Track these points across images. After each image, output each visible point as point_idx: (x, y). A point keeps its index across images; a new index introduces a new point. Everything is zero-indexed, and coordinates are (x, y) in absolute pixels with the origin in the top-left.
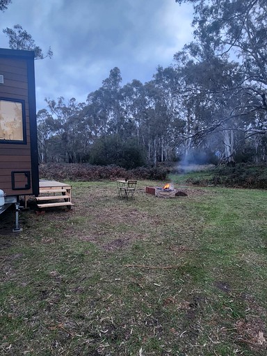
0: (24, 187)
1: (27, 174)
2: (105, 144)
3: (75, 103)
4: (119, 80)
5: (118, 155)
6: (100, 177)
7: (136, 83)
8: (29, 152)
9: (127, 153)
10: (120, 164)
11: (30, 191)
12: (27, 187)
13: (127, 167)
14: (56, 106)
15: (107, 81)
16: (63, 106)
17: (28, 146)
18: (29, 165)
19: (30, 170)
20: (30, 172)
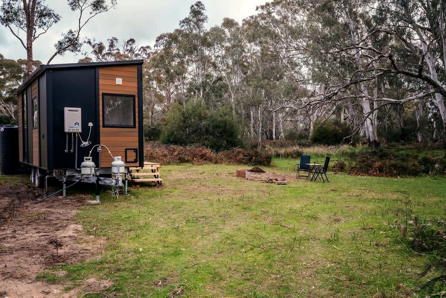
0: (133, 161)
1: (135, 150)
2: (183, 114)
3: (134, 46)
4: (203, 20)
5: (204, 130)
6: (182, 161)
7: (229, 23)
8: (137, 134)
9: (216, 127)
10: (206, 142)
11: (138, 164)
12: (135, 161)
13: (217, 148)
14: (104, 52)
15: (186, 21)
16: (115, 52)
17: (137, 129)
18: (137, 144)
19: (138, 148)
20: (137, 149)
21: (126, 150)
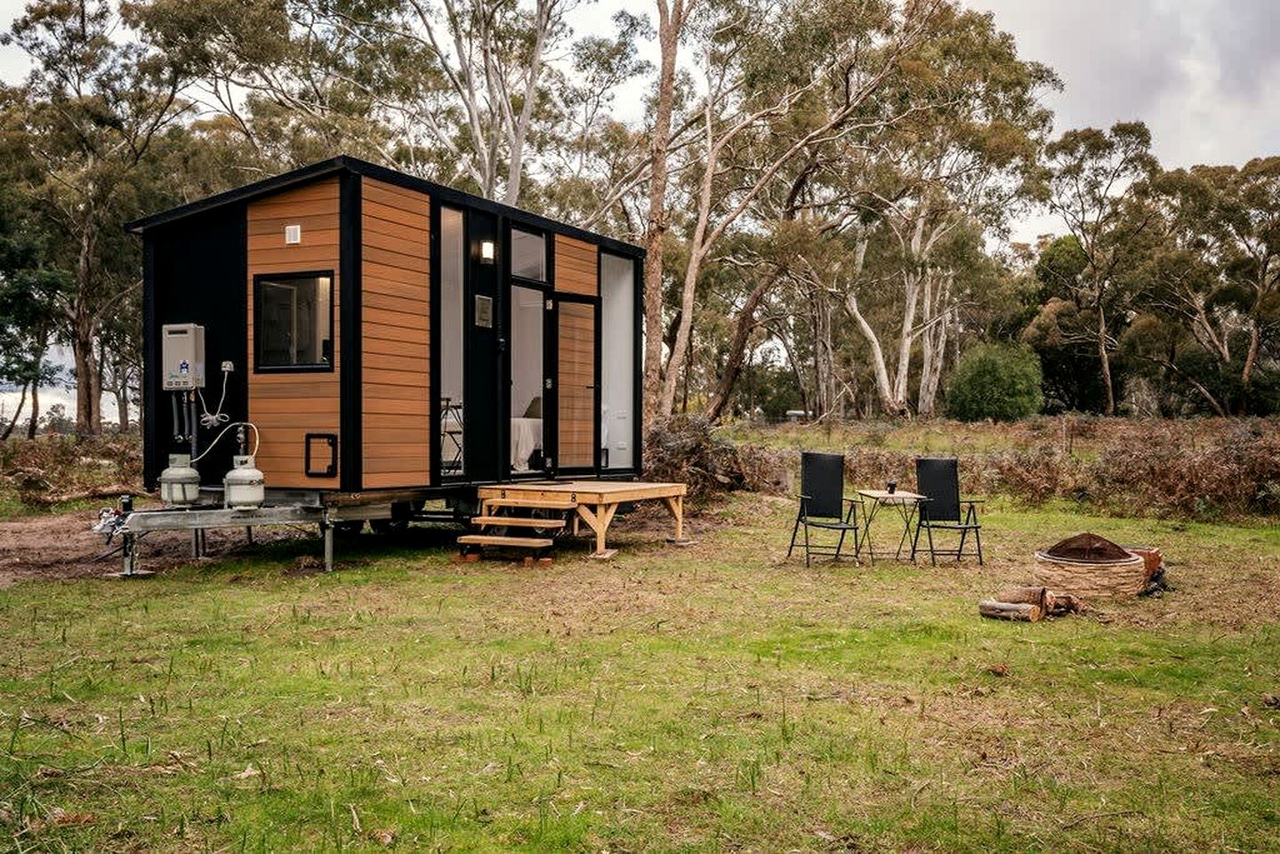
0: (326, 470)
1: (332, 440)
11: (337, 482)
12: (331, 474)
17: (336, 374)
18: (337, 422)
19: (337, 432)
20: (336, 437)
21: (309, 437)
